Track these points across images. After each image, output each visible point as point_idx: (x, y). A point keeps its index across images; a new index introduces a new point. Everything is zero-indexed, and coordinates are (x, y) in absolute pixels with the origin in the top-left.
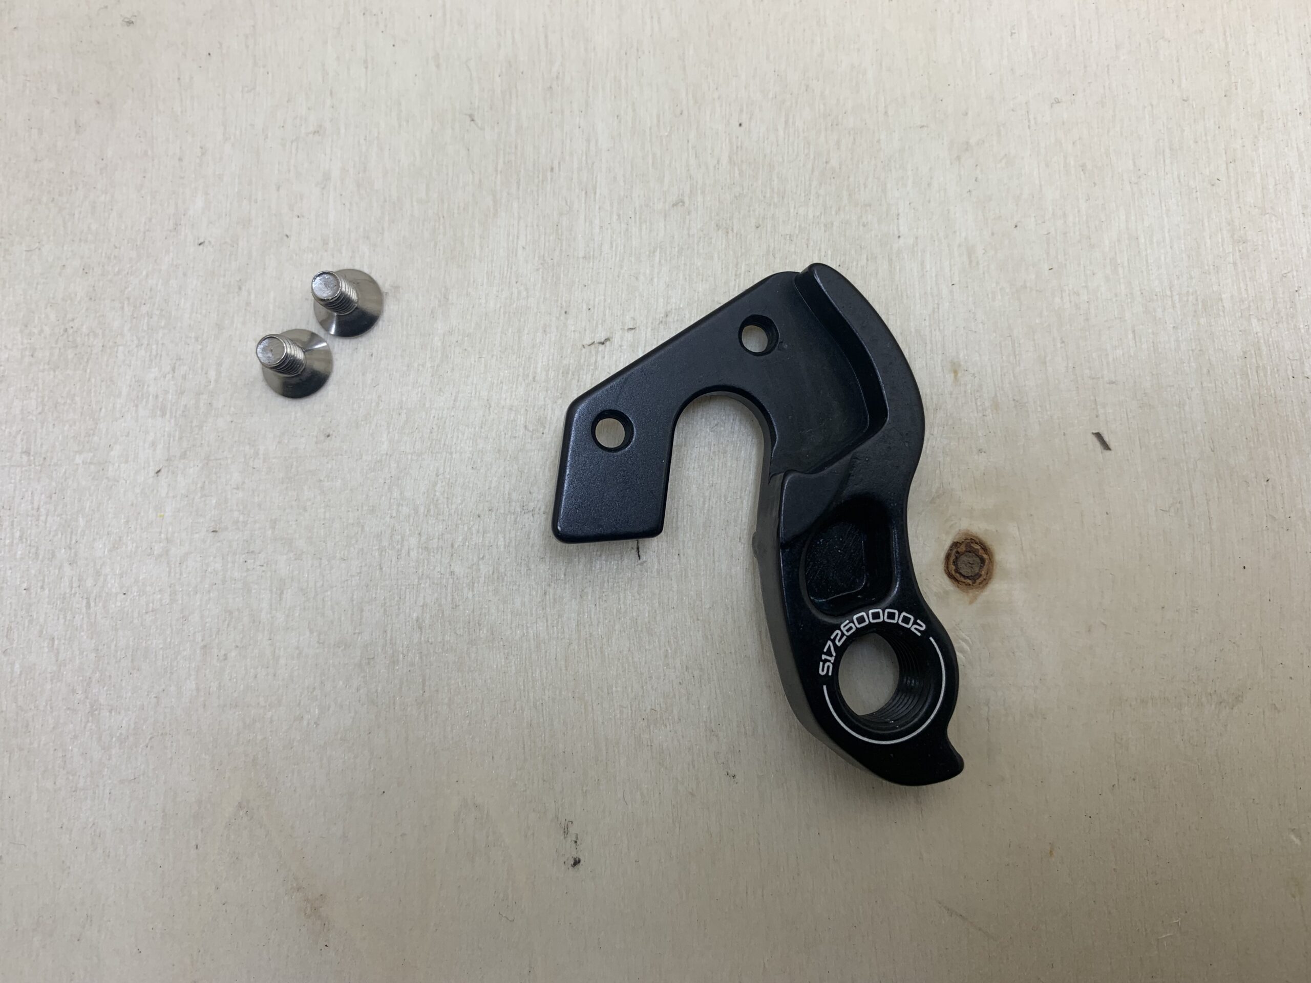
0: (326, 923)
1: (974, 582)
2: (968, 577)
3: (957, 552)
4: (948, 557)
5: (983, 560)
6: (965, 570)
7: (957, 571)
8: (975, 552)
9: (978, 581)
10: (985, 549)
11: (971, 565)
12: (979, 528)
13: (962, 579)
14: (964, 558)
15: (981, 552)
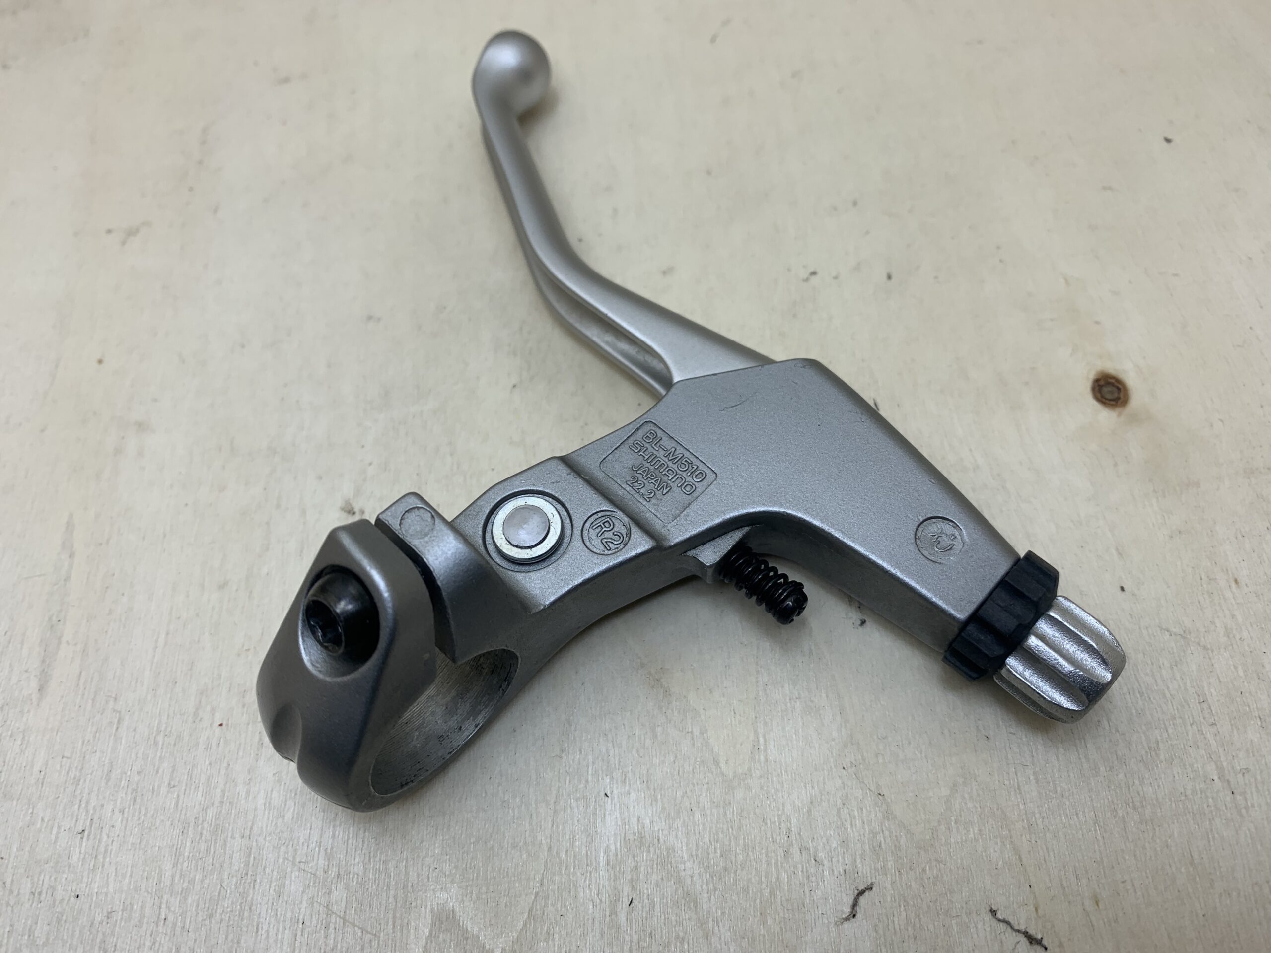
0: (668, 691)
1: (1117, 402)
2: (1110, 400)
3: (1099, 385)
4: (1094, 389)
5: (1119, 389)
6: (1109, 396)
7: (1102, 397)
8: (1112, 384)
9: (1119, 402)
10: (1118, 381)
11: (1111, 392)
12: (1111, 367)
13: (1107, 401)
14: (1106, 389)
15: (1116, 384)
